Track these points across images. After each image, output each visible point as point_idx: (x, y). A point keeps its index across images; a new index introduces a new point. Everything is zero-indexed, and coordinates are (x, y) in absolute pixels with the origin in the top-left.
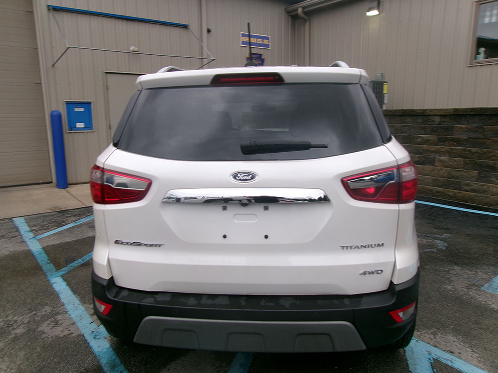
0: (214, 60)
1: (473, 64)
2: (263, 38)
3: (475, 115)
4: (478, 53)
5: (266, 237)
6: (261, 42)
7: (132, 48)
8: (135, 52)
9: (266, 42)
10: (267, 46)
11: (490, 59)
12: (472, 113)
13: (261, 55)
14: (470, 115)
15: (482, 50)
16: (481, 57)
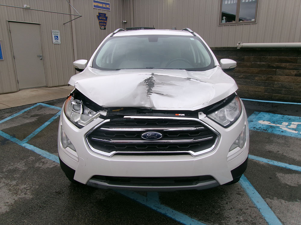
0: (81, 16)
1: (220, 25)
2: (106, 4)
3: (225, 51)
4: (222, 19)
6: (105, 6)
7: (25, 6)
8: (27, 9)
9: (108, 6)
10: (109, 9)
11: (228, 23)
12: (224, 50)
13: (105, 14)
14: (223, 51)
15: (224, 18)
16: (224, 21)
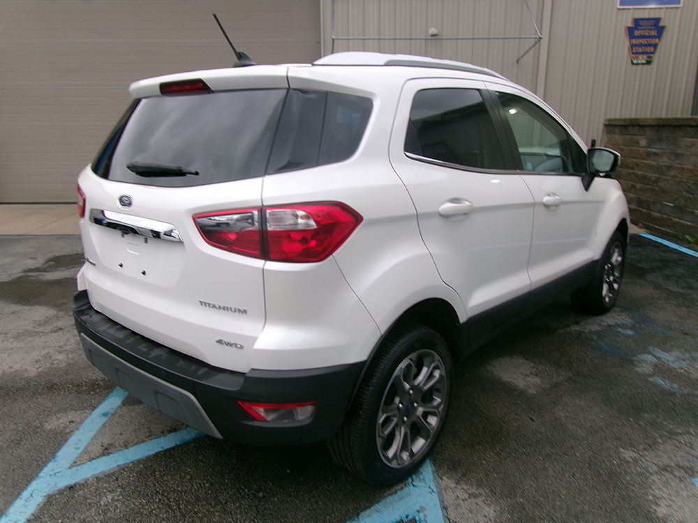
0: (541, 39)
5: (144, 273)
13: (659, 20)
